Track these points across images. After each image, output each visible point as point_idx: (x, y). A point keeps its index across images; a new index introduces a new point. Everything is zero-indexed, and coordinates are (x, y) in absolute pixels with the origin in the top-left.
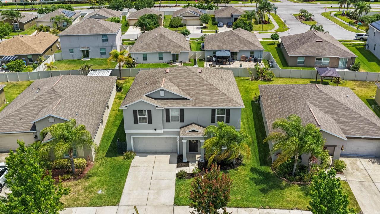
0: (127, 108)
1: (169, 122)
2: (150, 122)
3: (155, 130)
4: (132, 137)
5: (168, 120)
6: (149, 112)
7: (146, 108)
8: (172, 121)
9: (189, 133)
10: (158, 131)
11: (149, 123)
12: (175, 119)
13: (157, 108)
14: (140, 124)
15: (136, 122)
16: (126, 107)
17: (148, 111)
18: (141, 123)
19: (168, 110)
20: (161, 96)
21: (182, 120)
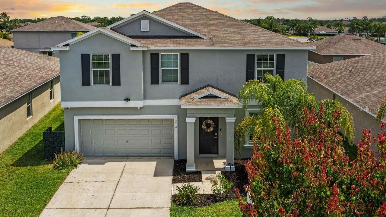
0: (68, 48)
1: (157, 83)
2: (117, 82)
3: (127, 100)
4: (76, 118)
5: (155, 81)
6: (116, 58)
7: (108, 51)
8: (163, 81)
9: (202, 100)
10: (132, 104)
11: (114, 84)
12: (170, 78)
13: (132, 49)
14: (95, 87)
15: (86, 82)
16: (67, 45)
17: (113, 55)
18: (97, 85)
19: (155, 57)
20: (142, 31)
21: (185, 81)
